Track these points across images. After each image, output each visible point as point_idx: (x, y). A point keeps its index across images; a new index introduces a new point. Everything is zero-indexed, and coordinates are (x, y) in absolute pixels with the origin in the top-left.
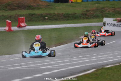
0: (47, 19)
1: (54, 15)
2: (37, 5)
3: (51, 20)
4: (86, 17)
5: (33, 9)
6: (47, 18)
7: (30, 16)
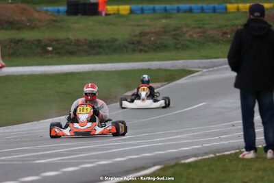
0: (52, 51)
1: (67, 44)
2: (29, 20)
3: (59, 53)
4: (140, 47)
5: (19, 29)
6: (50, 49)
7: (13, 45)
